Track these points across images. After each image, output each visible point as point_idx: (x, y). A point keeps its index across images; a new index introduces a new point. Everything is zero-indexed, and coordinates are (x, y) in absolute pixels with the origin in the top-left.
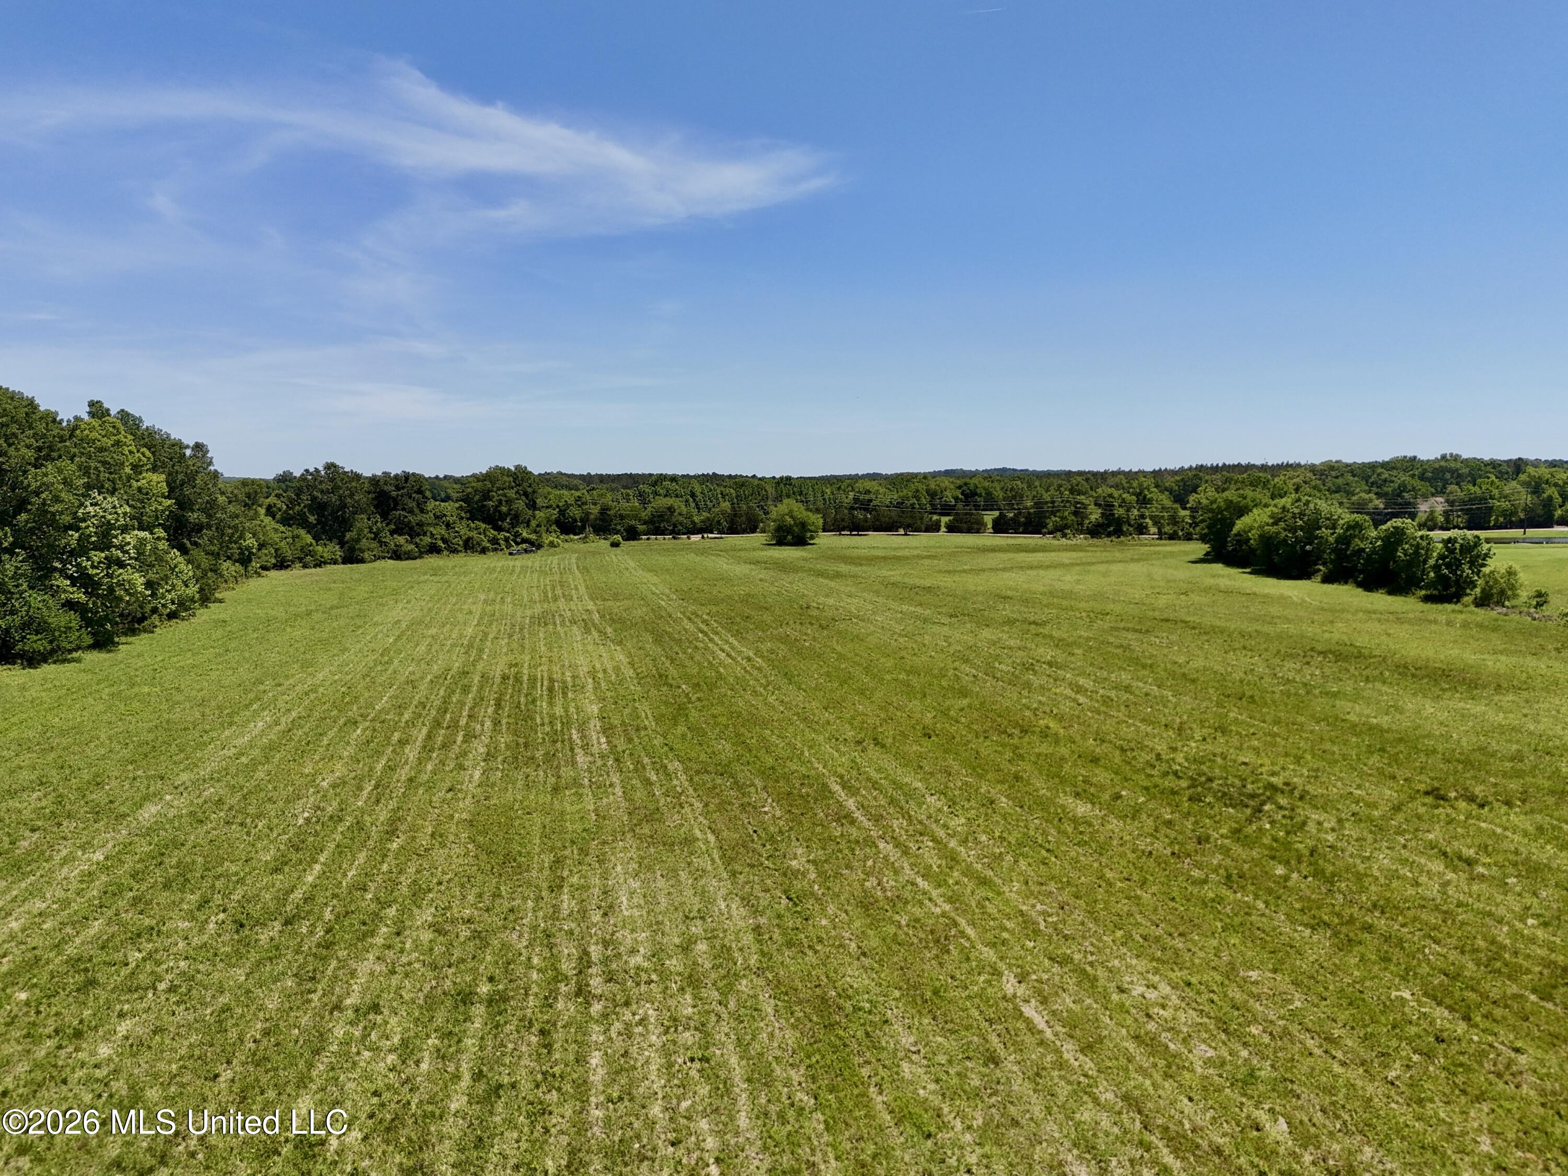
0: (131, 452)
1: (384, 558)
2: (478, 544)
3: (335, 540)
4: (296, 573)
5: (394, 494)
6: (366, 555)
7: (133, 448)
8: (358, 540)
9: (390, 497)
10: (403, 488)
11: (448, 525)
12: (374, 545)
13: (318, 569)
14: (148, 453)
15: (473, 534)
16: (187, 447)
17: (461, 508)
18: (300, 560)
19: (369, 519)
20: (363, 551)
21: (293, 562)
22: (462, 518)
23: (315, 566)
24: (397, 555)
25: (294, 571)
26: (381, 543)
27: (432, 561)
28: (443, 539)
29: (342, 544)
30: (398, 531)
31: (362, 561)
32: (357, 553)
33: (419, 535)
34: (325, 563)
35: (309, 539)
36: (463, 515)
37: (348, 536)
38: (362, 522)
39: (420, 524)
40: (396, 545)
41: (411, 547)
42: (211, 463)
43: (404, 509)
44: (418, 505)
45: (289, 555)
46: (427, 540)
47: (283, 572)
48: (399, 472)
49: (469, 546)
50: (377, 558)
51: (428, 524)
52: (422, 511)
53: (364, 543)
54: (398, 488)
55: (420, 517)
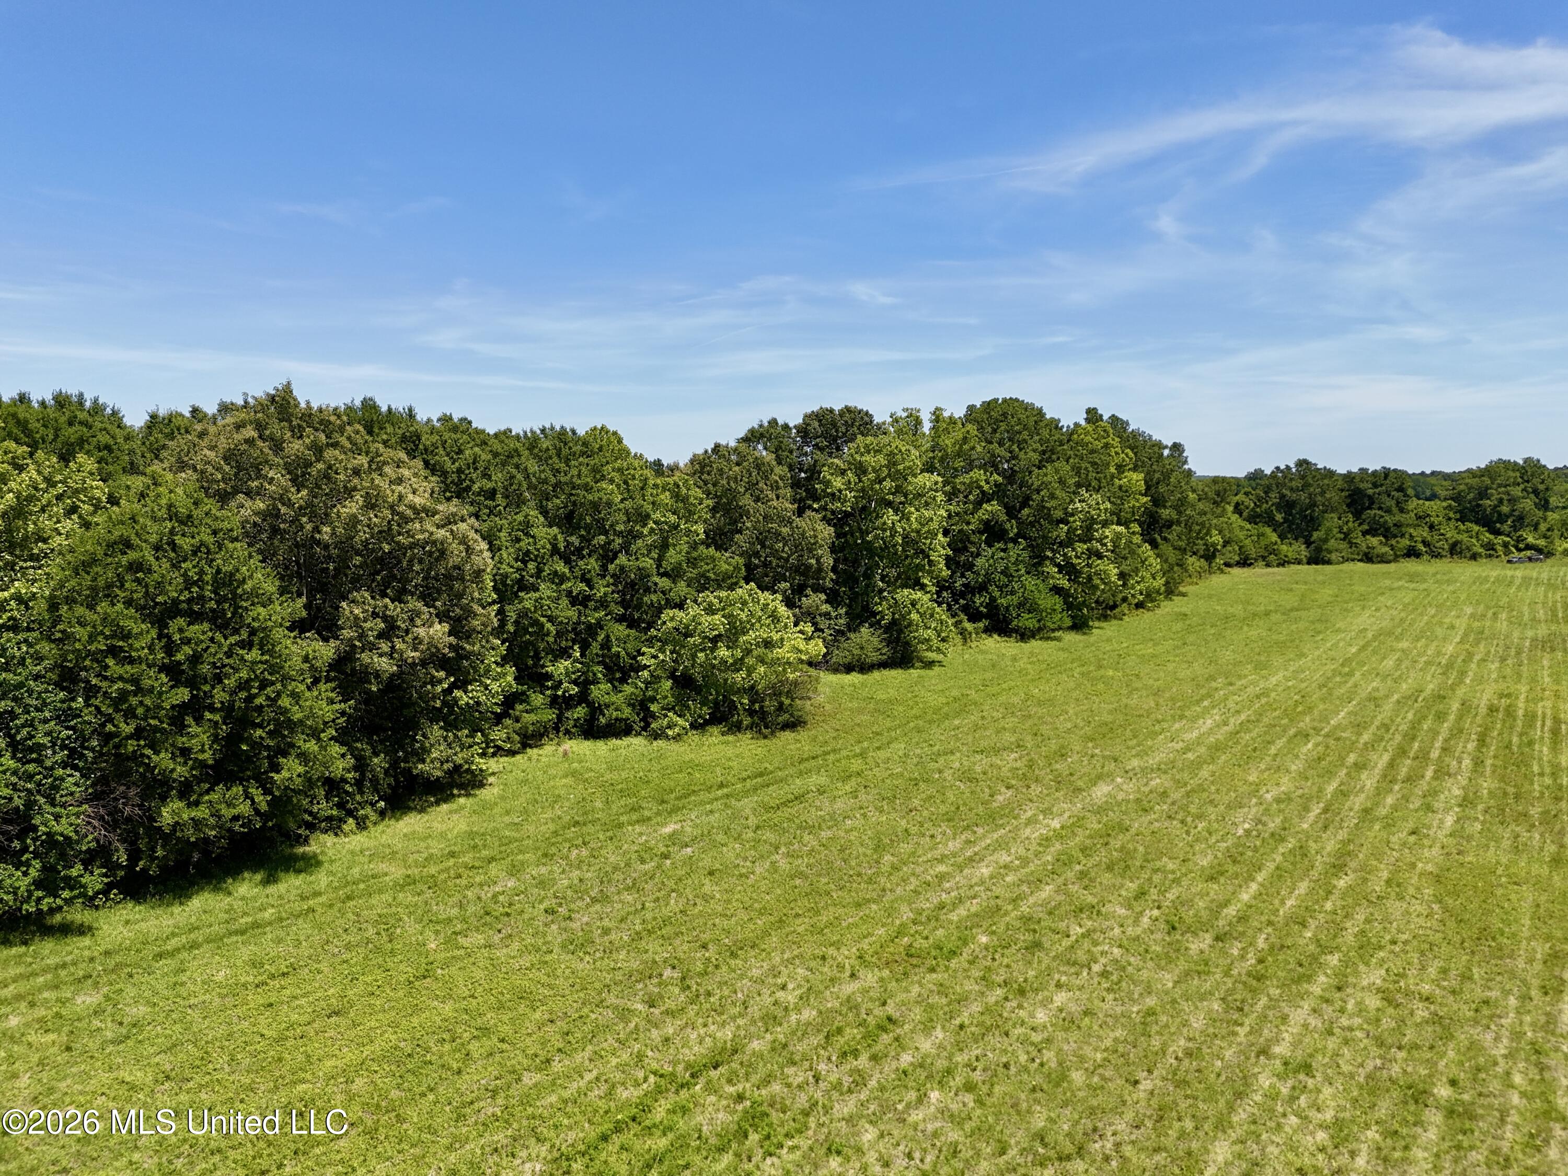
0: (1117, 453)
1: (1353, 560)
2: (1468, 549)
3: (1301, 540)
4: (1258, 572)
5: (1370, 492)
6: (1333, 556)
7: (1119, 450)
8: (1326, 541)
9: (1366, 495)
10: (1382, 485)
11: (1432, 527)
12: (1344, 545)
13: (1281, 569)
14: (1131, 454)
15: (1464, 537)
16: (1166, 447)
17: (1449, 507)
18: (1264, 558)
19: (1340, 518)
20: (1330, 552)
21: (1256, 560)
22: (1450, 519)
23: (1278, 565)
24: (1368, 558)
25: (1257, 569)
26: (1351, 544)
27: (1411, 565)
28: (1424, 542)
29: (1308, 543)
30: (1371, 532)
31: (1329, 562)
32: (1324, 553)
33: (1395, 536)
34: (1289, 563)
35: (1274, 537)
36: (1451, 515)
37: (1315, 535)
38: (1332, 521)
39: (1397, 525)
40: (1368, 547)
41: (1386, 549)
42: (1185, 462)
43: (1380, 508)
44: (1398, 503)
45: (1253, 552)
46: (1406, 542)
47: (1245, 570)
48: (1378, 468)
49: (1455, 550)
50: (1346, 560)
51: (1408, 525)
52: (1402, 510)
53: (1332, 543)
54: (1375, 485)
55: (1399, 517)
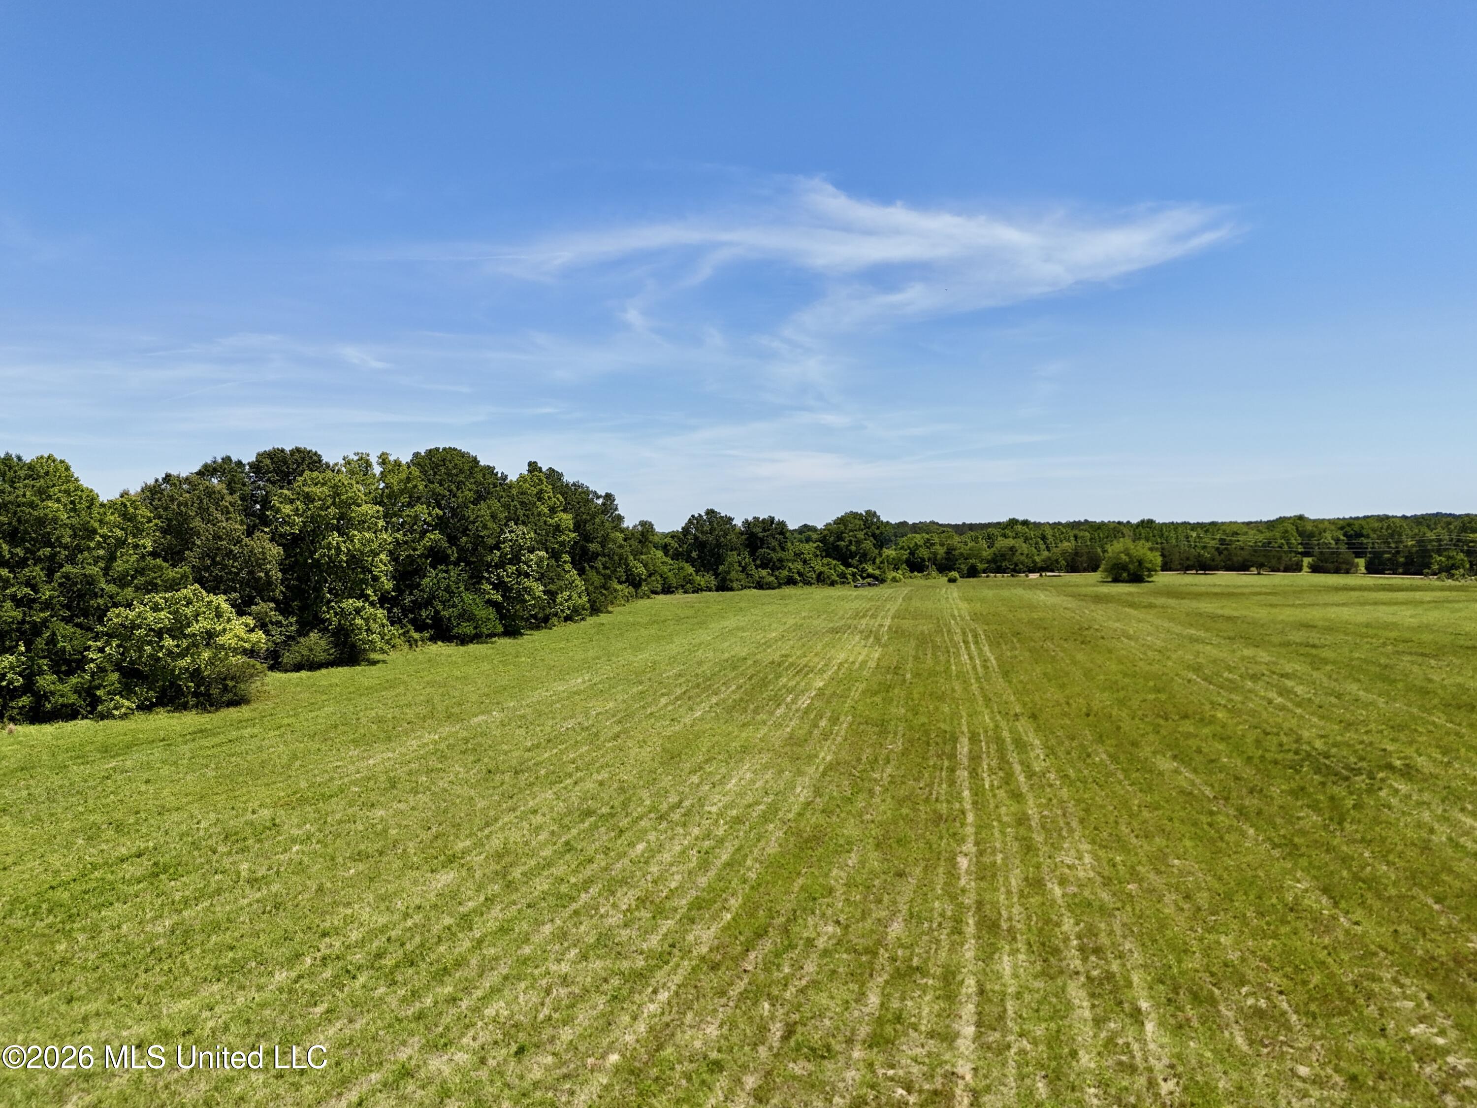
0: (549, 497)
1: (749, 587)
2: (829, 577)
3: (711, 572)
4: (679, 597)
5: (761, 535)
6: (735, 585)
7: (550, 495)
8: (729, 572)
9: (758, 537)
10: (769, 530)
11: (805, 562)
12: (742, 576)
13: (695, 595)
14: (561, 498)
15: (825, 569)
16: (601, 497)
17: (817, 547)
18: (683, 586)
19: (739, 555)
20: (732, 581)
21: (677, 588)
22: (817, 556)
23: (693, 592)
24: (760, 586)
25: (677, 596)
26: (748, 575)
27: (788, 590)
28: (800, 574)
29: (716, 575)
30: (764, 566)
31: (731, 589)
32: (728, 583)
33: (778, 569)
34: (702, 590)
35: (691, 570)
36: (818, 553)
37: (721, 568)
38: (733, 557)
39: (781, 560)
40: (760, 577)
41: (772, 579)
42: (616, 509)
43: (768, 548)
44: (780, 544)
45: (674, 582)
46: (785, 573)
47: (668, 596)
48: (766, 517)
49: (821, 579)
50: (744, 587)
51: (788, 560)
52: (783, 549)
53: (733, 575)
54: (764, 530)
55: (782, 554)
